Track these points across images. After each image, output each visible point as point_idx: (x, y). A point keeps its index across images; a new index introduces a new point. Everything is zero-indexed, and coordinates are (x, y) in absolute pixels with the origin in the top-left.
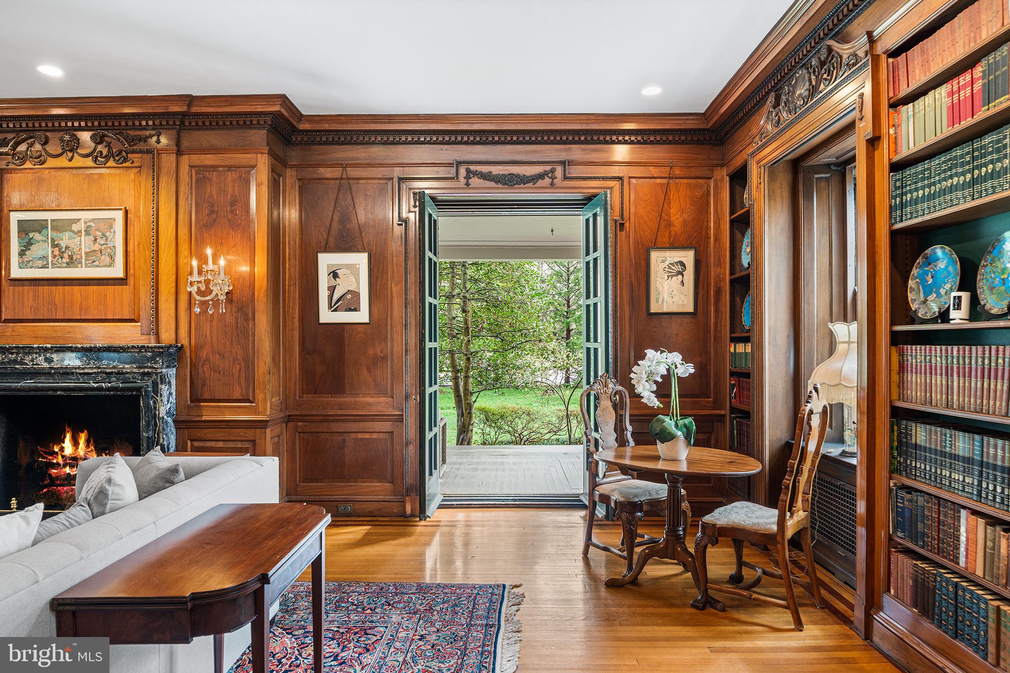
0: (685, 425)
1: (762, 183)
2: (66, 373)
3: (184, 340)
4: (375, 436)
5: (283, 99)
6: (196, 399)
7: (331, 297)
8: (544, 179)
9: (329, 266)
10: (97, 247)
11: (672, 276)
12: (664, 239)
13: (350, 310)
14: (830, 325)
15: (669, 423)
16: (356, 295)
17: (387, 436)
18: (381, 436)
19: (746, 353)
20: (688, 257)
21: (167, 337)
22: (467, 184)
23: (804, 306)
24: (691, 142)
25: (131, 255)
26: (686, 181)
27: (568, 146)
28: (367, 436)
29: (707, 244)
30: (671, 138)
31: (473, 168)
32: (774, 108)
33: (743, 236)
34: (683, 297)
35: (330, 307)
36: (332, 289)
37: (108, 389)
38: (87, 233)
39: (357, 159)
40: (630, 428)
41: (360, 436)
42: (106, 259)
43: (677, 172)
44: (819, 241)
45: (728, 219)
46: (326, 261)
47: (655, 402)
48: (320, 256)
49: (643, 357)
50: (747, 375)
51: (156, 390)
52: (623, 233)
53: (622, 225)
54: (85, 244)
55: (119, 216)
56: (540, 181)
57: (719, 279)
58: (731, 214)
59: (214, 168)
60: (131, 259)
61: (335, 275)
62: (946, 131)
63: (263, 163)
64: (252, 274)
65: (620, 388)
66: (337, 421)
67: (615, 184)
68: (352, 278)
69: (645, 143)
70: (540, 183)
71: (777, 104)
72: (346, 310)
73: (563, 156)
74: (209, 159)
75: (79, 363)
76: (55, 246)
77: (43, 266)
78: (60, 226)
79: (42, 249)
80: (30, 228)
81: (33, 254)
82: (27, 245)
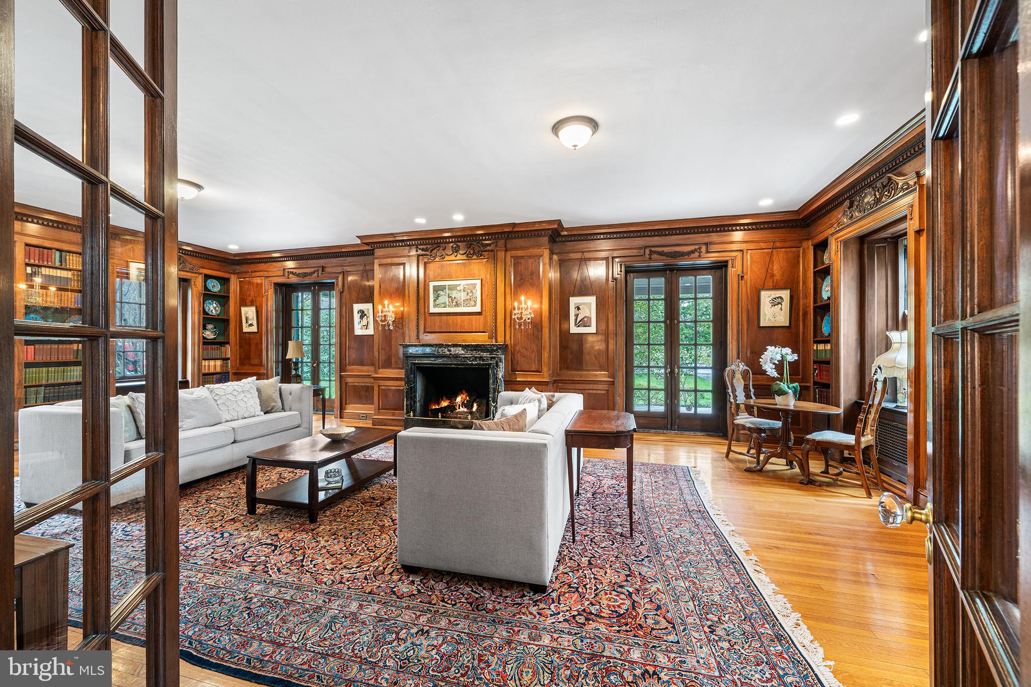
0: (794, 387)
1: (839, 251)
2: (456, 356)
3: (508, 342)
4: (599, 392)
5: (559, 222)
6: (514, 370)
7: (576, 320)
8: (694, 253)
9: (575, 304)
10: (468, 297)
11: (775, 305)
12: (770, 283)
13: (586, 326)
14: (887, 333)
15: (784, 386)
16: (589, 318)
17: (605, 392)
18: (602, 392)
19: (825, 350)
20: (785, 294)
21: (501, 341)
22: (650, 258)
23: (868, 322)
24: (789, 227)
25: (484, 301)
26: (784, 249)
27: (709, 234)
28: (595, 392)
29: (798, 286)
30: (774, 226)
31: (653, 249)
32: (849, 208)
33: (823, 281)
34: (782, 317)
35: (576, 325)
36: (577, 316)
37: (476, 365)
38: (464, 291)
39: (589, 248)
40: (752, 390)
41: (591, 391)
42: (473, 303)
43: (778, 245)
44: (879, 284)
45: (812, 271)
46: (574, 301)
47: (775, 374)
48: (571, 298)
49: (766, 350)
50: (828, 363)
51: (497, 365)
52: (743, 281)
53: (742, 277)
54: (462, 296)
55: (480, 281)
56: (692, 255)
57: (806, 307)
58: (815, 268)
59: (523, 257)
60: (484, 302)
61: (578, 308)
63: (546, 253)
64: (541, 309)
65: (747, 368)
66: (579, 383)
67: (739, 254)
68: (587, 310)
69: (757, 229)
70: (692, 256)
71: (851, 206)
72: (584, 326)
73: (706, 240)
74: (520, 253)
75: (463, 352)
76: (449, 297)
77: (444, 307)
78: (452, 288)
79: (444, 299)
80: (436, 289)
81: (438, 302)
82: (437, 297)
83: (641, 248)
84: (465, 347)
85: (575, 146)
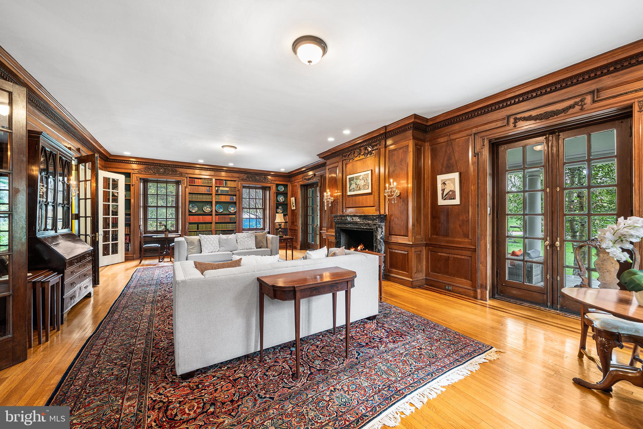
2: (356, 223)
3: (387, 213)
4: (463, 257)
5: (415, 116)
6: (390, 234)
7: (443, 194)
8: (574, 108)
9: (442, 180)
10: (365, 183)
13: (451, 199)
16: (454, 192)
17: (469, 258)
18: (466, 258)
21: (382, 212)
22: (515, 126)
25: (373, 185)
27: (597, 79)
28: (459, 257)
31: (519, 116)
35: (443, 198)
36: (443, 190)
37: (366, 229)
39: (455, 130)
41: (456, 256)
42: (367, 187)
48: (438, 176)
51: (377, 230)
55: (370, 172)
59: (396, 149)
60: (373, 186)
61: (444, 183)
63: (411, 144)
64: (408, 187)
66: (445, 248)
68: (452, 185)
70: (571, 111)
72: (449, 199)
73: (593, 87)
75: (359, 220)
76: (356, 184)
77: (354, 191)
78: (357, 178)
79: (353, 186)
80: (351, 179)
81: (352, 188)
82: (350, 185)
83: (504, 119)
84: (360, 217)
85: (310, 62)
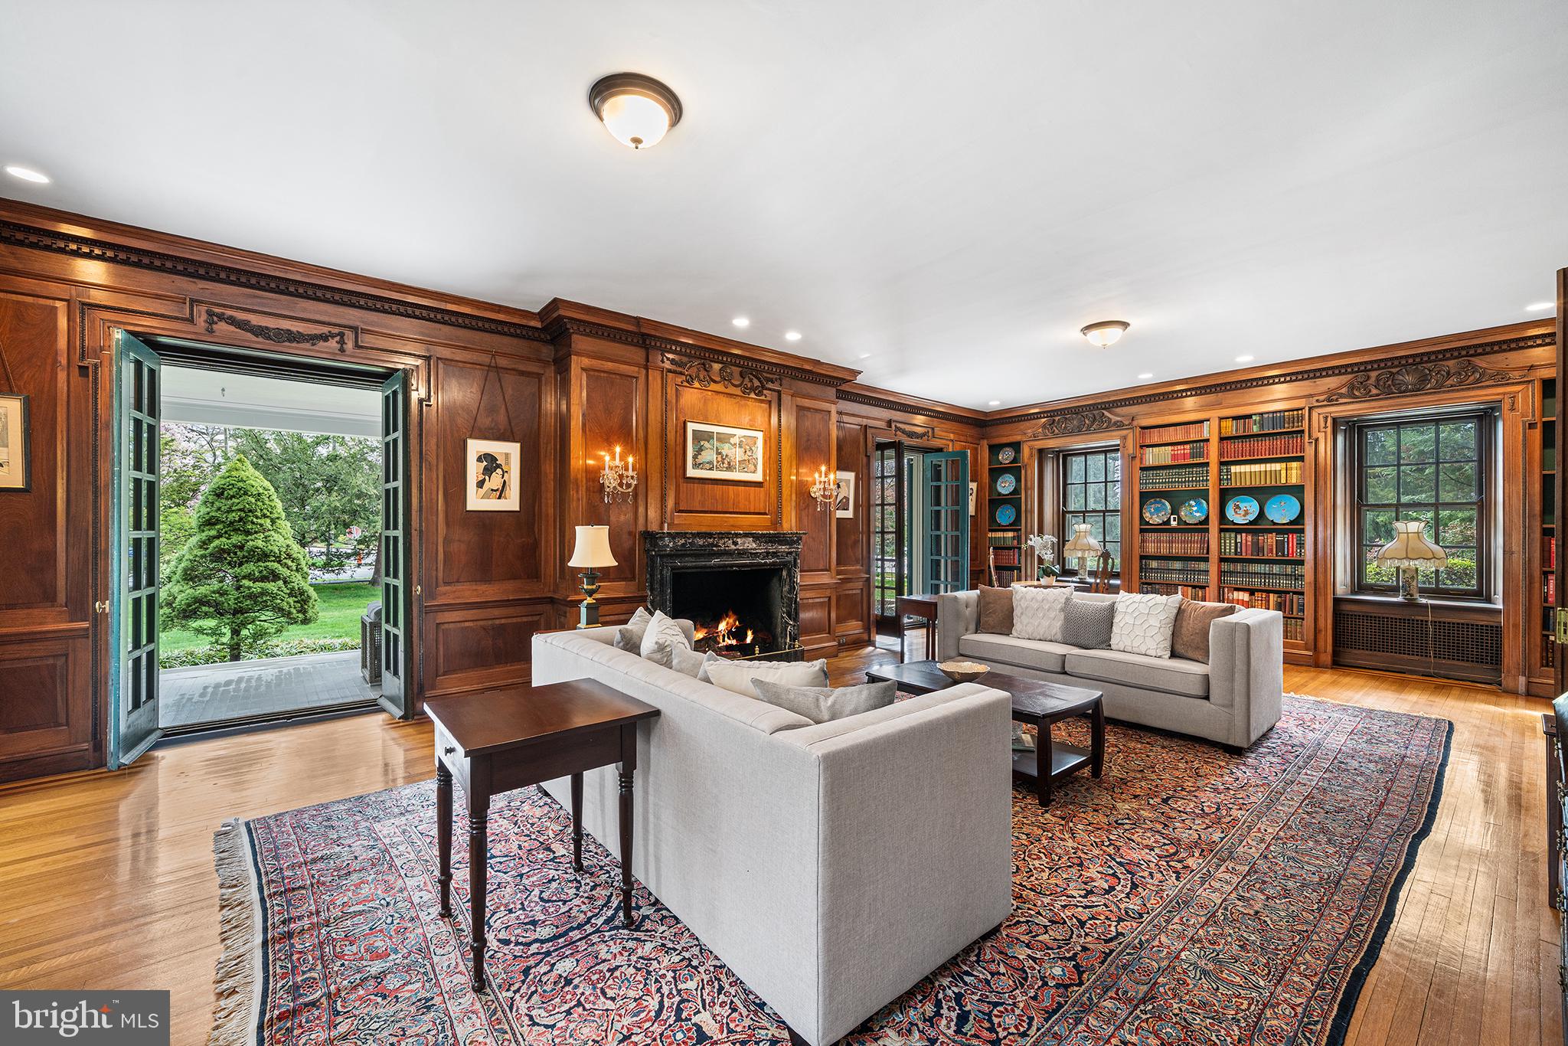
2: (742, 553)
5: (854, 373)
8: (924, 436)
10: (746, 457)
13: (845, 509)
16: (848, 499)
20: (974, 486)
21: (786, 527)
31: (898, 425)
37: (770, 564)
38: (740, 447)
42: (751, 467)
45: (987, 468)
51: (795, 564)
54: (738, 454)
59: (809, 409)
62: (1169, 462)
63: (832, 409)
71: (1051, 424)
74: (807, 403)
75: (754, 545)
76: (719, 453)
77: (710, 469)
78: (723, 439)
79: (708, 455)
80: (699, 436)
81: (700, 459)
82: (699, 451)
83: (885, 421)
84: (756, 537)
